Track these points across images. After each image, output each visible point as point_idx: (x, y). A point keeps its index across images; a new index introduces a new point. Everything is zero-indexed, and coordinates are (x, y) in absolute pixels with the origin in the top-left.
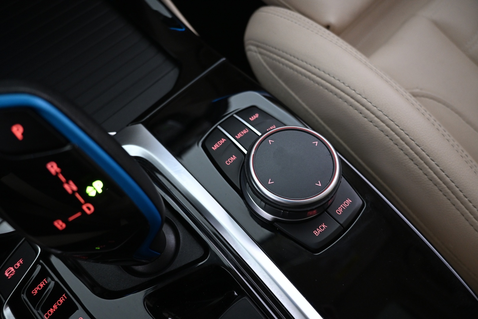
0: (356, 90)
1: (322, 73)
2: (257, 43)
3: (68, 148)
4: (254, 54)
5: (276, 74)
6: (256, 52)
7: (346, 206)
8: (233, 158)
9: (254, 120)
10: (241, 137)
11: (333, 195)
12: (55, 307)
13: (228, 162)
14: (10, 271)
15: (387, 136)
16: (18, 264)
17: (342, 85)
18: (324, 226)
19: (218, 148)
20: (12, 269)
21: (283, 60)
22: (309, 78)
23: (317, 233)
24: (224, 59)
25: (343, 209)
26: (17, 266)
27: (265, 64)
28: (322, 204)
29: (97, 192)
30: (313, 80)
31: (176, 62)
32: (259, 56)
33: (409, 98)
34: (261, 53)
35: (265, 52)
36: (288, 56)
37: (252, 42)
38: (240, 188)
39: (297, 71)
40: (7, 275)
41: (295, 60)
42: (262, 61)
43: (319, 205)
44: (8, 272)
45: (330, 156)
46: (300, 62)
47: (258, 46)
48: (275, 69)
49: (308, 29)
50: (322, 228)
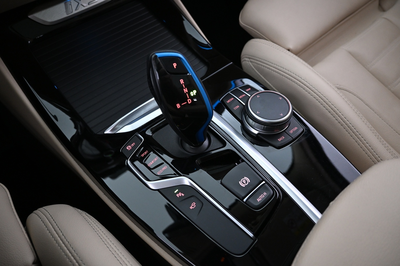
0: (301, 78)
1: (284, 70)
2: (249, 57)
3: (188, 74)
4: (248, 62)
5: (259, 72)
6: (248, 61)
7: (295, 130)
8: (238, 107)
9: (248, 91)
10: (242, 98)
11: (288, 120)
12: (153, 162)
13: (235, 108)
14: (129, 147)
15: (317, 100)
16: (133, 145)
17: (294, 75)
18: (283, 137)
19: (230, 102)
20: (130, 146)
21: (264, 64)
22: (278, 73)
23: (280, 140)
24: (232, 63)
25: (293, 131)
26: (132, 145)
27: (253, 67)
28: (283, 123)
29: (194, 94)
30: (280, 74)
31: (205, 63)
32: (250, 63)
33: (334, 88)
34: (251, 62)
35: (254, 61)
36: (267, 62)
37: (247, 56)
38: (241, 120)
39: (271, 69)
40: (128, 149)
41: (271, 64)
42: (252, 66)
43: (281, 124)
44: (128, 148)
45: (287, 104)
46: (273, 65)
47: (249, 58)
48: (258, 69)
49: (278, 49)
50: (282, 138)
